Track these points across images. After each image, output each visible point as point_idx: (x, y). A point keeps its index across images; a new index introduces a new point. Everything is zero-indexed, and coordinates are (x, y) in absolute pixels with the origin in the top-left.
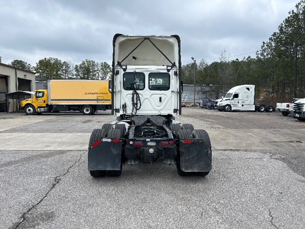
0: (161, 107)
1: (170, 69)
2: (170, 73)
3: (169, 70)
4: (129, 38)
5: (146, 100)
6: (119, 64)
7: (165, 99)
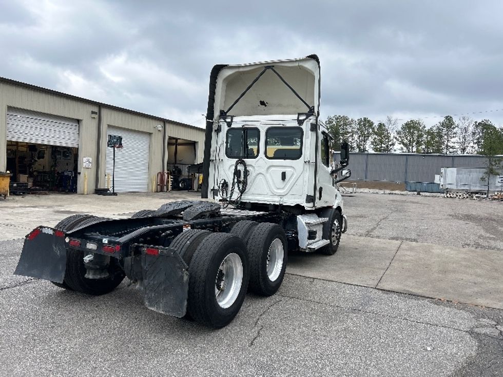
0: (285, 190)
1: (304, 120)
2: (304, 127)
3: (301, 122)
4: (241, 70)
5: (260, 177)
6: (223, 115)
7: (293, 175)
